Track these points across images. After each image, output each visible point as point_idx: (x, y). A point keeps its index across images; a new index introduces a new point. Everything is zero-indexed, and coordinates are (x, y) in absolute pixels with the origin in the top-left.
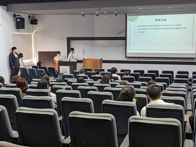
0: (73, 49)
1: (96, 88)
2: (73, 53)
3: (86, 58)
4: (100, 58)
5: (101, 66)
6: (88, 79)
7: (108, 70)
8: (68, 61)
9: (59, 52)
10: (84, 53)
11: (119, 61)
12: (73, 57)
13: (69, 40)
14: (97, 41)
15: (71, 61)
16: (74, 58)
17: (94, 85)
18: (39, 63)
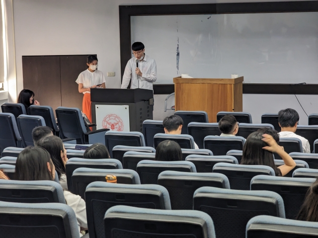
0: (139, 47)
1: (223, 177)
2: (140, 59)
3: (184, 76)
4: (236, 76)
5: (239, 104)
6: (193, 148)
7: (265, 119)
8: (124, 86)
9: (93, 58)
10: (178, 59)
11: (301, 85)
12: (139, 75)
13: (127, 14)
14: (225, 15)
15: (133, 87)
16: (144, 75)
17: (215, 167)
18: (25, 96)
